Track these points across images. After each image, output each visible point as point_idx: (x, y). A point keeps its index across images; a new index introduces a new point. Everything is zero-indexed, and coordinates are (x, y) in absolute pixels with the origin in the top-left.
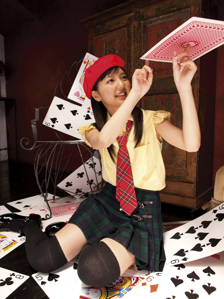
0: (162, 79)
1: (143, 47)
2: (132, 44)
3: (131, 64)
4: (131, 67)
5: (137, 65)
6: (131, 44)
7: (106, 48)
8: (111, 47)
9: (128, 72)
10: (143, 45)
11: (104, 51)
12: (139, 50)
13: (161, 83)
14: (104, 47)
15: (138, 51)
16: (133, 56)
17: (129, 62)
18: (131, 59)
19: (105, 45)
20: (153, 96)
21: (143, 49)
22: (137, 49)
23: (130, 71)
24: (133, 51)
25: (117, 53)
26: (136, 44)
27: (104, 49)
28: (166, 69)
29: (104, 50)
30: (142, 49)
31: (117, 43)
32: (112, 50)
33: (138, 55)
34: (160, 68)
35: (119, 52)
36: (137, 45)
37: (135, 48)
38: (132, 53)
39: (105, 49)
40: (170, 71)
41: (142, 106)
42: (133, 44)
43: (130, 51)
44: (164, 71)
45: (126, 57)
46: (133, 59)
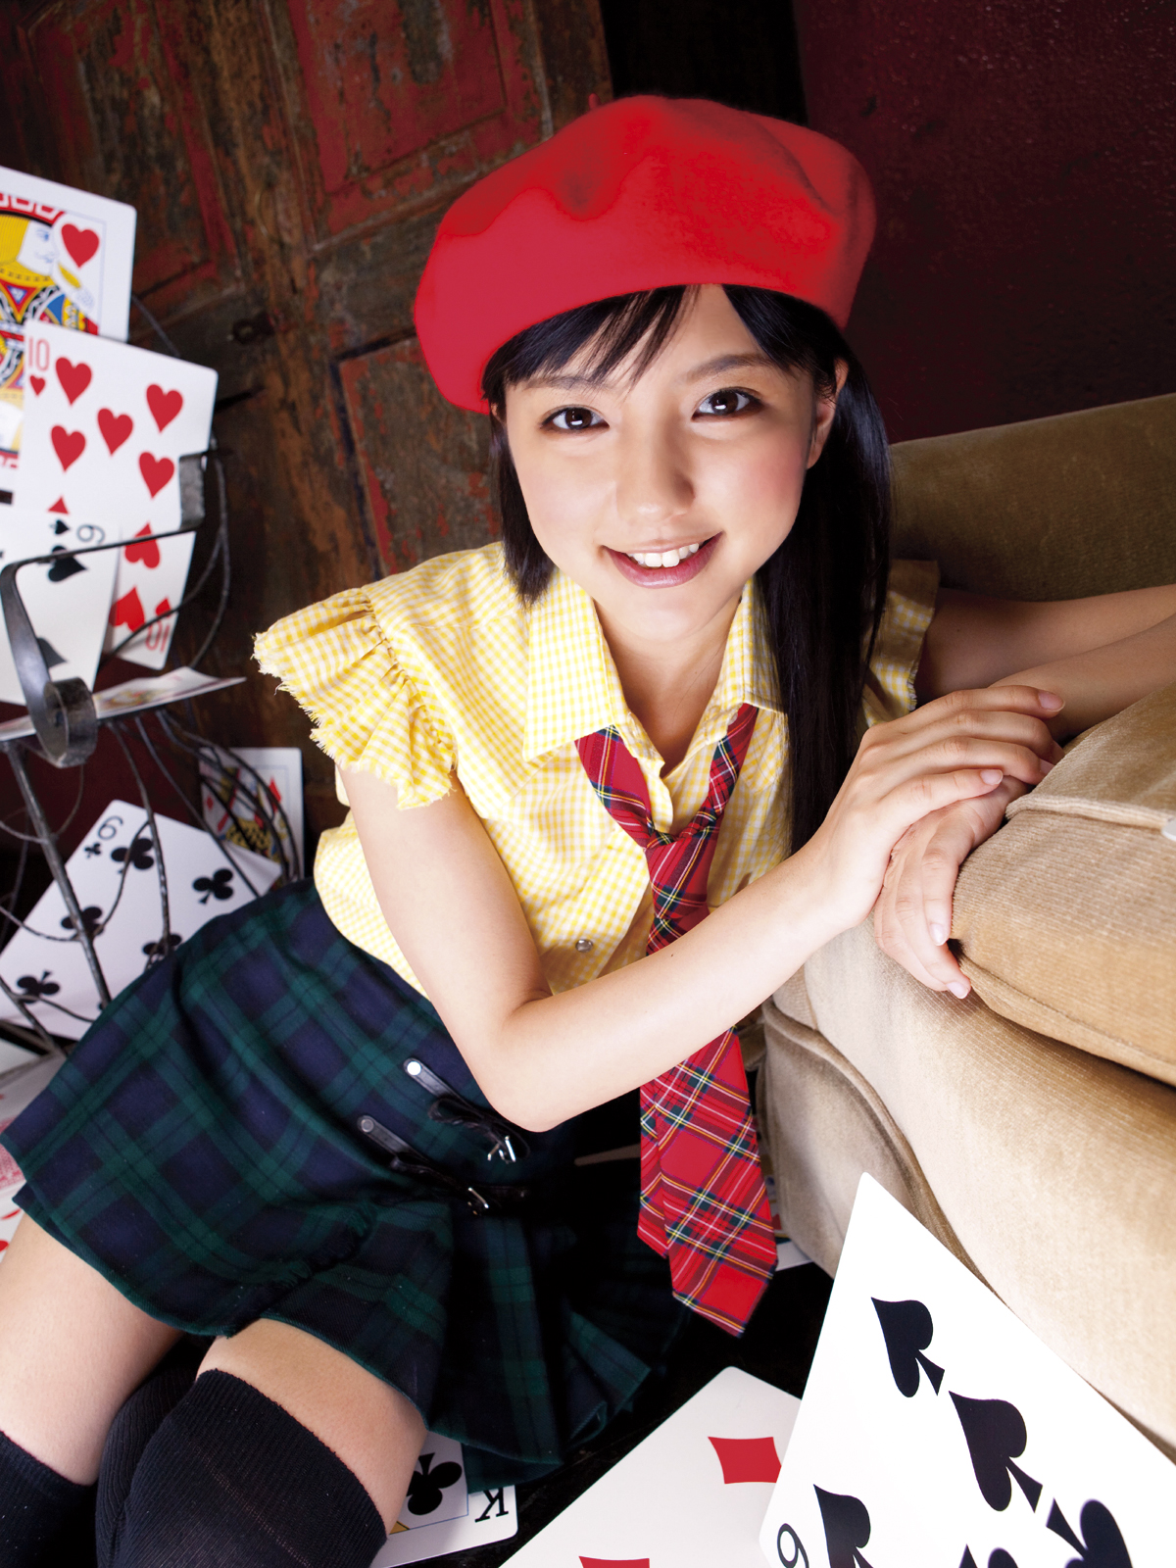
0: (415, 219)
1: (275, 23)
2: (210, 17)
3: (235, 163)
4: (240, 180)
5: (266, 160)
6: (209, 26)
7: (92, 89)
8: (117, 78)
9: (238, 224)
10: (272, 13)
11: (91, 114)
12: (253, 51)
13: (417, 249)
14: (85, 87)
15: (250, 60)
16: (233, 104)
17: (228, 153)
18: (230, 129)
19: (81, 68)
20: (397, 347)
21: (279, 36)
22: (242, 51)
23: (244, 214)
24: (226, 74)
25: (153, 107)
26: (231, 15)
27: (87, 96)
28: (425, 148)
29: (89, 105)
30: (273, 38)
31: (137, 38)
32: (126, 94)
33: (256, 87)
34: (389, 151)
35: (162, 99)
36: (239, 19)
37: (234, 42)
38: (227, 86)
39: (93, 100)
40: (452, 155)
41: (354, 426)
42: (215, 21)
43: (213, 72)
44: (418, 165)
45: (205, 125)
46: (237, 124)
